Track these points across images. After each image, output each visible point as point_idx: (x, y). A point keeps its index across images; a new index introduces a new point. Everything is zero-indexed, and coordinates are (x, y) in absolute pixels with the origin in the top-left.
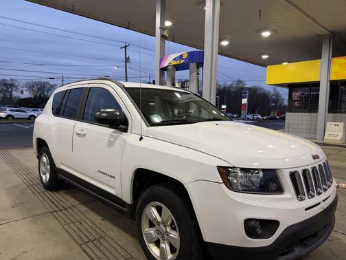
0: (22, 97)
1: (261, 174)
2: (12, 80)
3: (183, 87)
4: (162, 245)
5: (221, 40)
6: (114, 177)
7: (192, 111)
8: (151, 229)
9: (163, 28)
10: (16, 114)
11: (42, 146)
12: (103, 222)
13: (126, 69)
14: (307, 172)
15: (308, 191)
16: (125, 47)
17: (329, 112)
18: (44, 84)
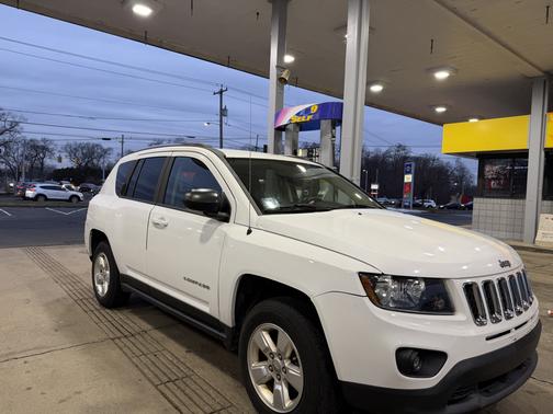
0: (59, 166)
1: (422, 286)
2: (44, 140)
3: (310, 156)
4: (278, 387)
5: (369, 83)
6: (208, 288)
7: (324, 193)
8: (261, 364)
9: (281, 67)
10: (50, 194)
11: (100, 241)
12: (188, 355)
13: (221, 126)
14: (490, 285)
15: (492, 312)
16: (221, 92)
17: (544, 198)
18: (93, 147)
